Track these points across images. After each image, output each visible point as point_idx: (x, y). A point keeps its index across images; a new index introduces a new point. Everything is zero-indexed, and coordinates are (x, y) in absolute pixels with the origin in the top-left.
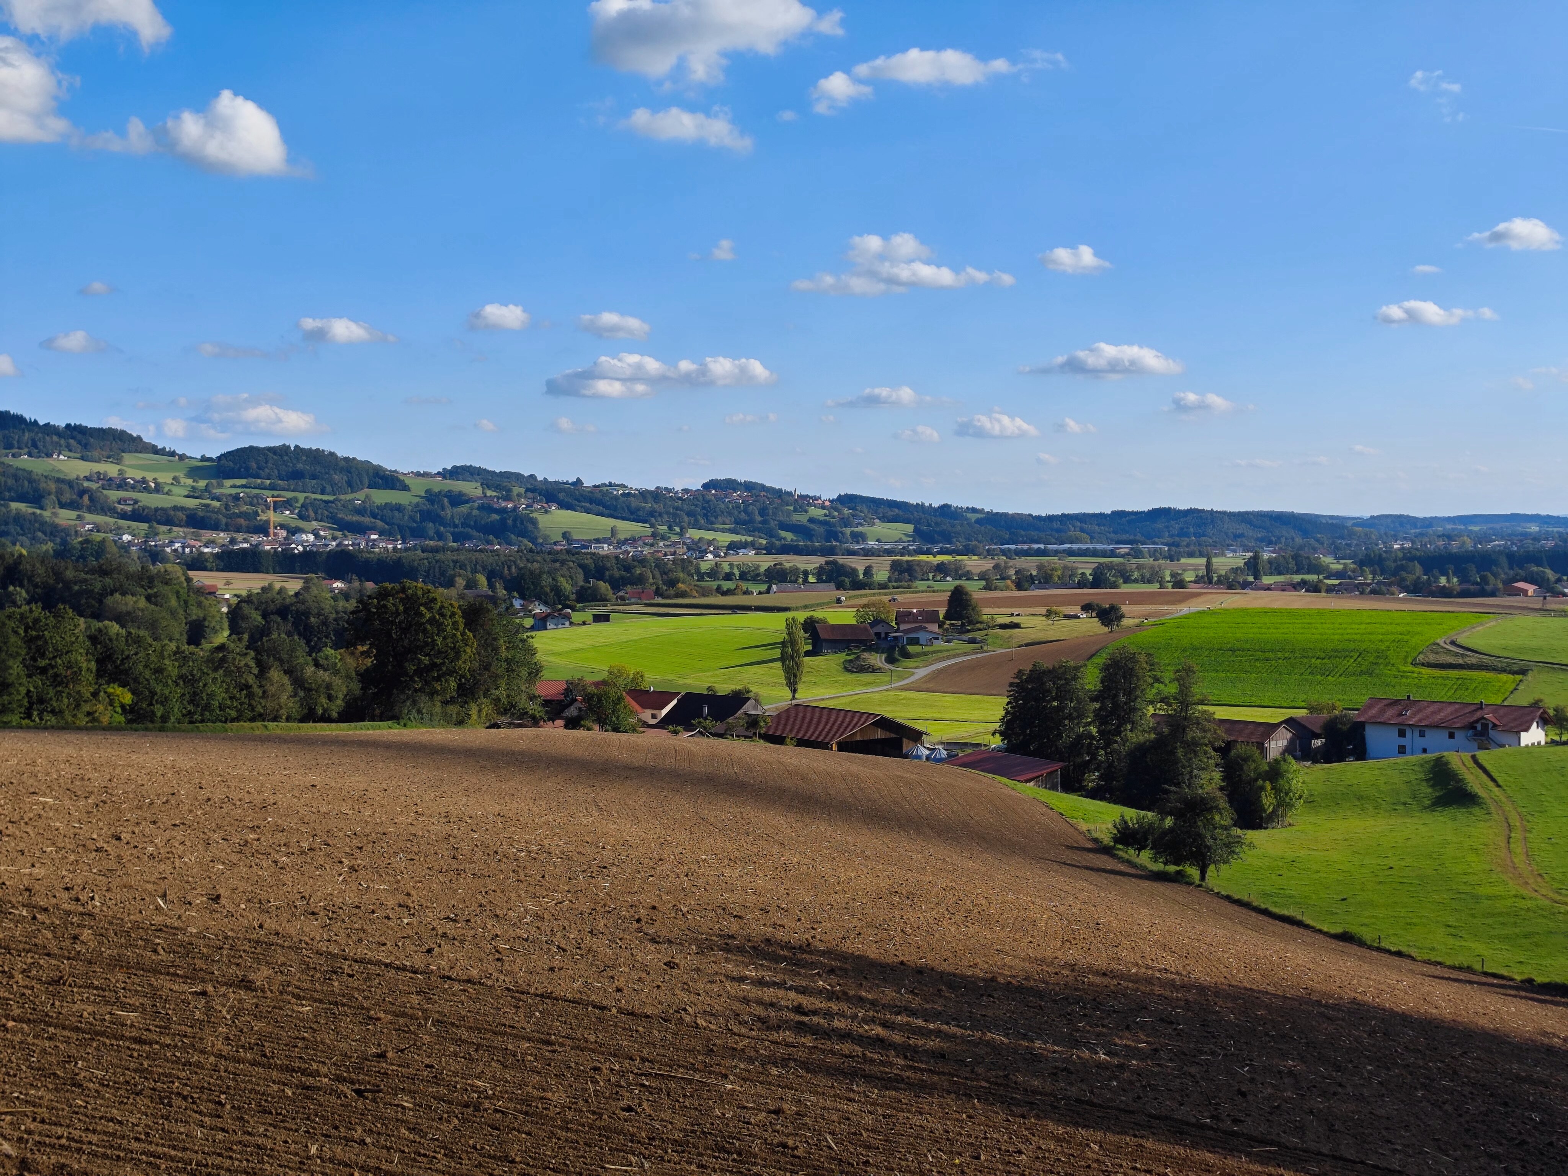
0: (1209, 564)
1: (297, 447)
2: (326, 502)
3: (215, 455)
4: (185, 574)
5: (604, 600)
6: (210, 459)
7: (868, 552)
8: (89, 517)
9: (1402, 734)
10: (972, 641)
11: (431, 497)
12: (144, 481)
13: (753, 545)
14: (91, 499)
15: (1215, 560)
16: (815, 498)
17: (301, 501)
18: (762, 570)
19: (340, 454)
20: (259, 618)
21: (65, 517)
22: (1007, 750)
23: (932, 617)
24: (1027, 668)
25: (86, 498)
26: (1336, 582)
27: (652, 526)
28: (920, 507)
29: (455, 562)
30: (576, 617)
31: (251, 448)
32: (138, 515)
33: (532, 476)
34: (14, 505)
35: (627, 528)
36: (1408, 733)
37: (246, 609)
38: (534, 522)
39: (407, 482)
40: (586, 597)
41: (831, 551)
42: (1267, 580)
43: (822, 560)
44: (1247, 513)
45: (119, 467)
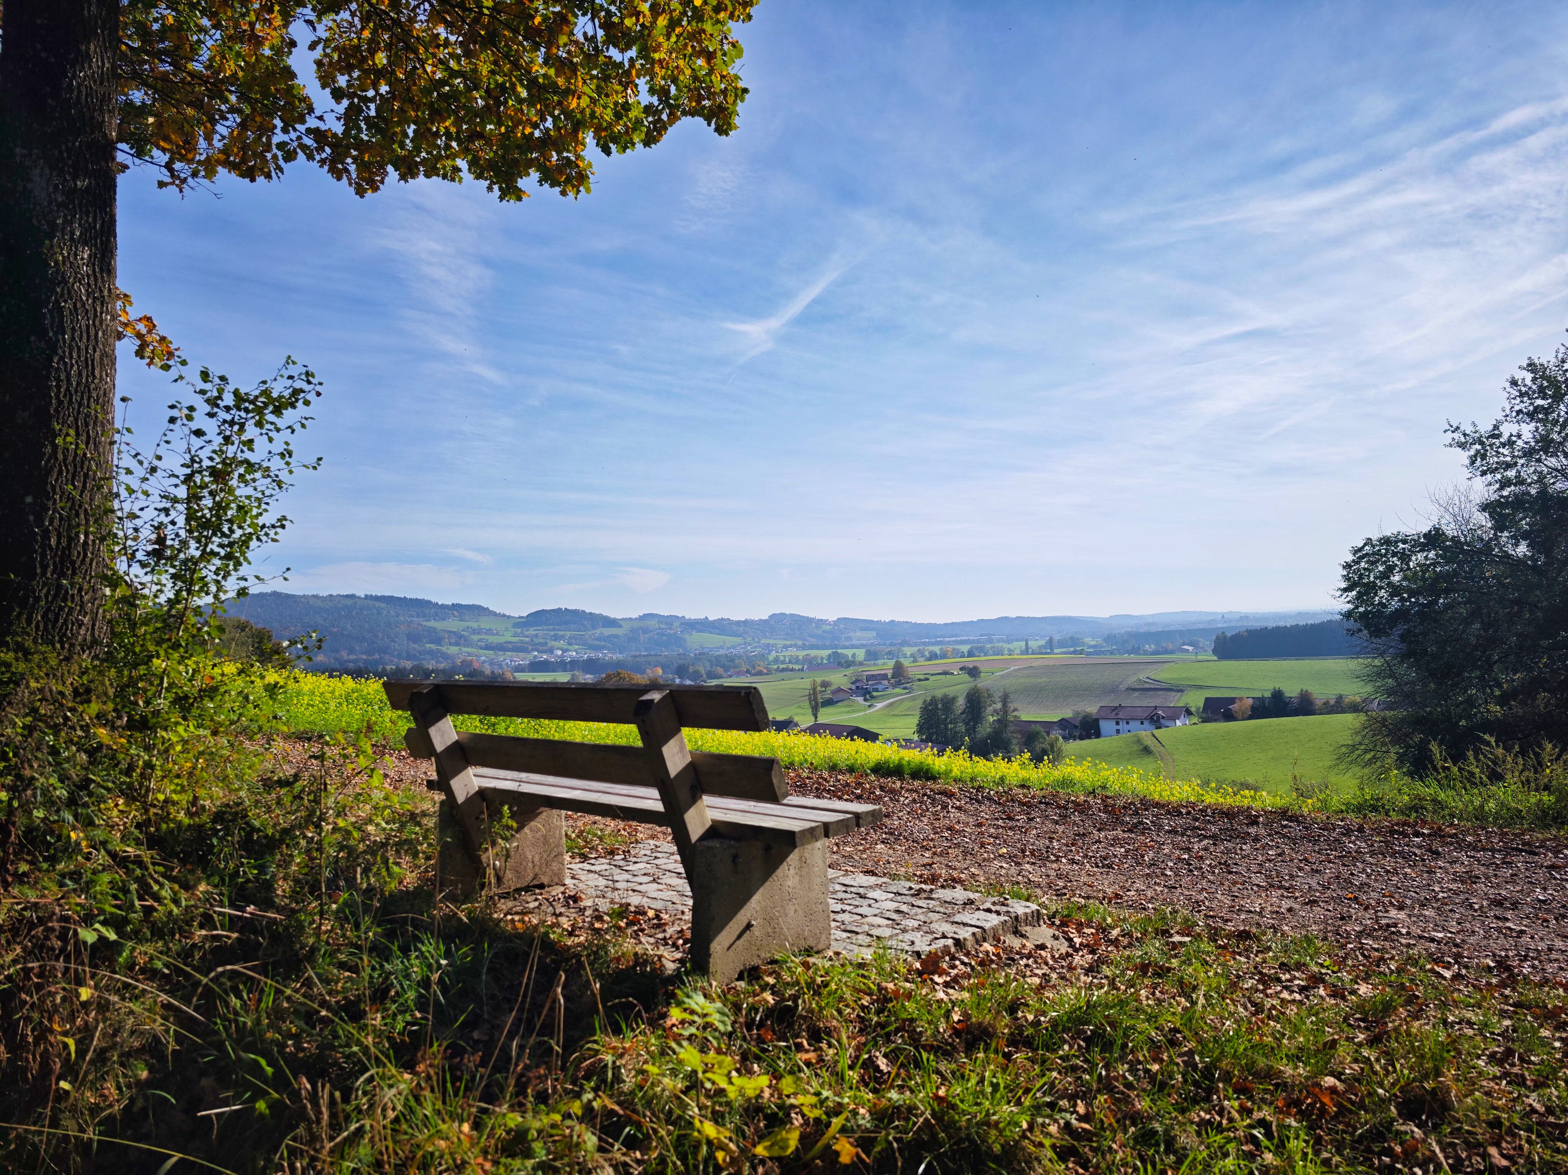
0: (1027, 644)
3: (525, 615)
5: (721, 677)
8: (464, 649)
9: (1118, 723)
10: (905, 688)
11: (632, 630)
12: (490, 630)
14: (465, 640)
18: (800, 658)
21: (453, 650)
23: (884, 677)
28: (879, 622)
34: (428, 645)
36: (1121, 723)
40: (711, 676)
43: (830, 652)
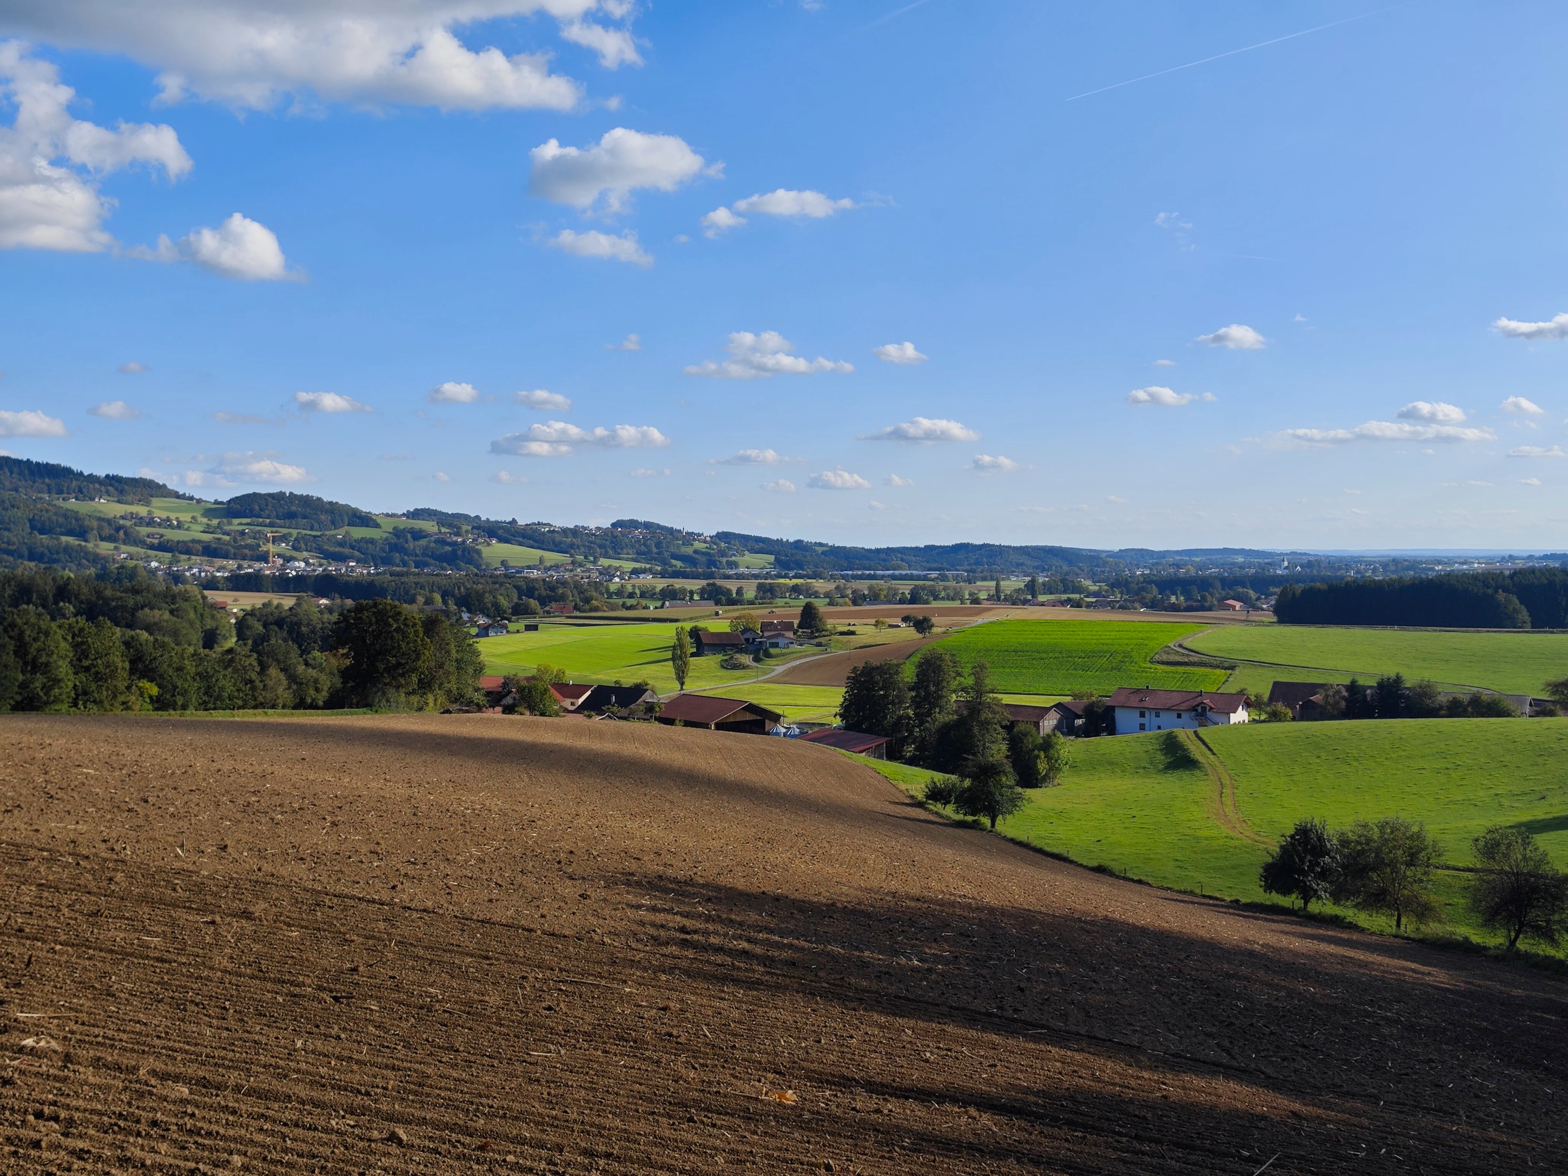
0: (998, 586)
1: (291, 493)
2: (315, 537)
3: (225, 499)
4: (201, 593)
5: (533, 613)
6: (221, 503)
7: (739, 577)
8: (124, 548)
9: (1142, 715)
10: (819, 645)
11: (398, 533)
12: (168, 519)
13: (650, 571)
14: (126, 534)
15: (1002, 583)
16: (699, 535)
17: (295, 535)
18: (658, 590)
19: (326, 499)
20: (261, 628)
21: (105, 548)
22: (846, 728)
23: (788, 626)
24: (861, 665)
25: (121, 533)
26: (1094, 600)
27: (572, 556)
28: (779, 542)
29: (416, 584)
30: (512, 626)
31: (255, 494)
32: (163, 547)
33: (477, 517)
34: (64, 539)
35: (552, 557)
36: (1147, 714)
37: (251, 620)
38: (479, 552)
39: (379, 521)
40: (520, 611)
41: (711, 576)
42: (1042, 598)
44: (1026, 547)
45: (148, 508)
